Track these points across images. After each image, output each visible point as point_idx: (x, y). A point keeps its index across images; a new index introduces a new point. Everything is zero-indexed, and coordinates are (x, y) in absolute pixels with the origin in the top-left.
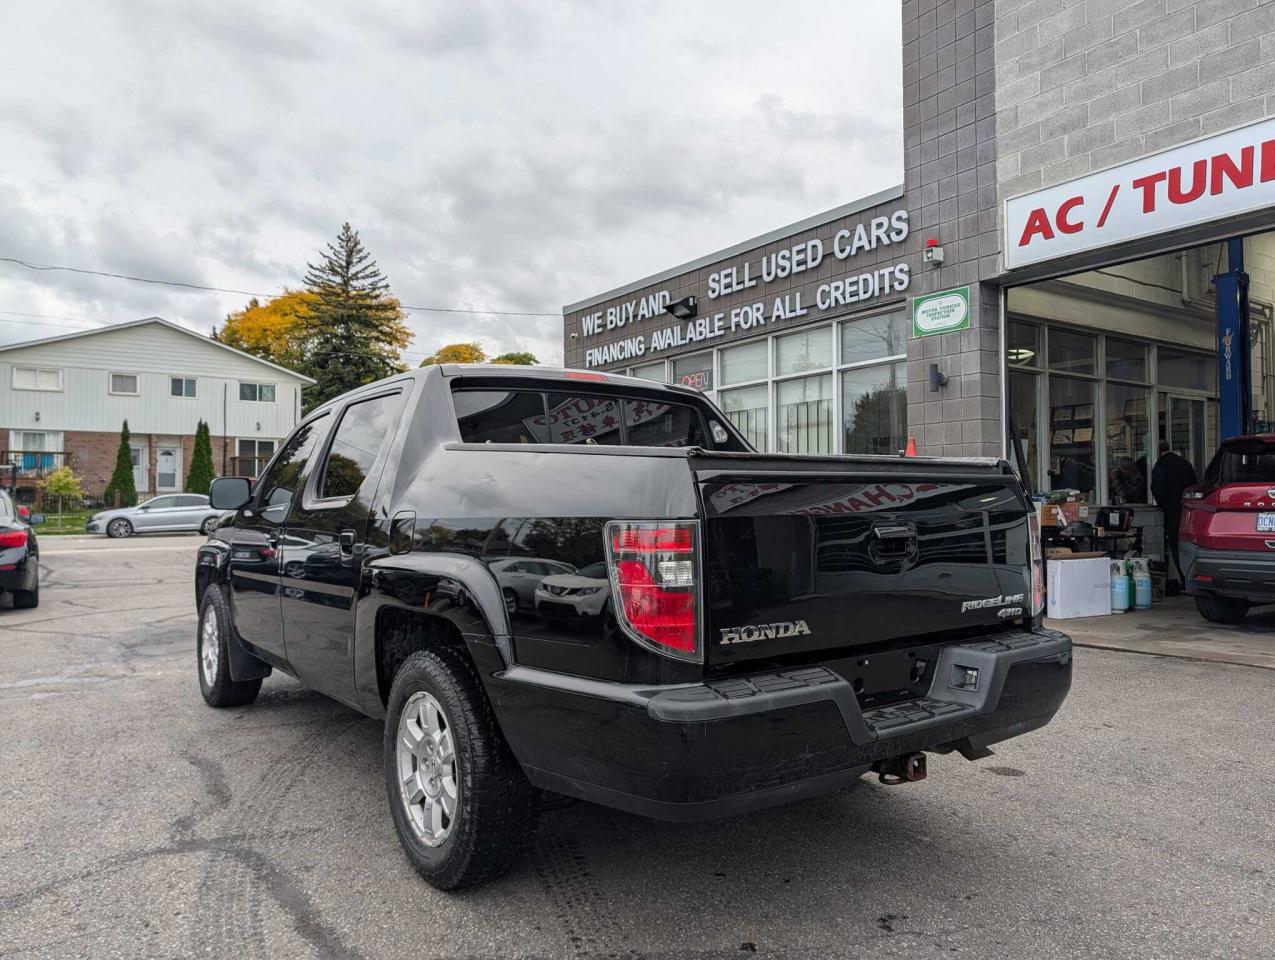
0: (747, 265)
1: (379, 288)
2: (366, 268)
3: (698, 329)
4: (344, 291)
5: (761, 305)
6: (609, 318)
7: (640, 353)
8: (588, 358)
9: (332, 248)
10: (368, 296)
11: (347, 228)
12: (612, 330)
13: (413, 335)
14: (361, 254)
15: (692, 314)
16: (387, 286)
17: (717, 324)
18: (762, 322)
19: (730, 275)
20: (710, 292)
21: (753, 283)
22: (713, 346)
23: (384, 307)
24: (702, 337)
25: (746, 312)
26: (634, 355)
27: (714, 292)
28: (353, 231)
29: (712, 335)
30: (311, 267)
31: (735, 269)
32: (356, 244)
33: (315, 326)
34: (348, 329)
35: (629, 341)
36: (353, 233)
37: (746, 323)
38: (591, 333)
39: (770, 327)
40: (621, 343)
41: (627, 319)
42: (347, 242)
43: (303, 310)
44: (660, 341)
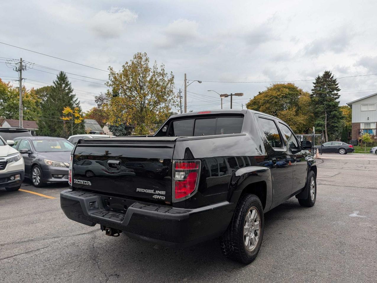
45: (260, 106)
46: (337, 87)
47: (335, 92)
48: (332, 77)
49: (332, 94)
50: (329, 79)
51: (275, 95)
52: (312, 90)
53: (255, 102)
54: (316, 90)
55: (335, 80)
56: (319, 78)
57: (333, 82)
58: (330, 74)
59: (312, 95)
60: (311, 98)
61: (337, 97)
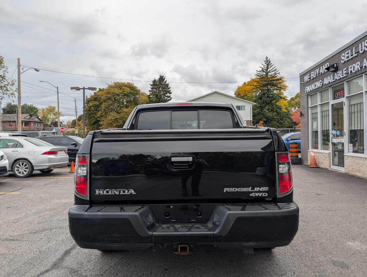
0: (354, 48)
1: (276, 74)
2: (273, 69)
3: (338, 75)
4: (266, 77)
5: (359, 63)
6: (312, 75)
7: (320, 86)
8: (306, 90)
9: (263, 65)
10: (273, 77)
11: (267, 58)
12: (313, 79)
13: (288, 87)
14: (271, 65)
15: (336, 70)
16: (279, 73)
17: (344, 72)
18: (359, 69)
19: (348, 53)
20: (342, 61)
21: (356, 54)
22: (344, 81)
23: (278, 80)
24: (339, 78)
25: (354, 66)
26: (319, 87)
27: (343, 60)
28: (268, 59)
29: (343, 76)
30: (257, 71)
31: (350, 51)
32: (270, 62)
33: (258, 88)
34: (268, 88)
35: (317, 82)
36: (269, 59)
37: (354, 70)
38: (307, 81)
39: (363, 71)
40: (315, 83)
41: (317, 75)
42: (267, 62)
43: (255, 84)
44: (326, 81)
45: (102, 102)
46: (170, 90)
47: (168, 94)
48: (166, 82)
49: (166, 96)
50: (163, 83)
51: (117, 93)
52: (150, 91)
53: (96, 98)
54: (153, 91)
55: (168, 84)
56: (155, 81)
57: (166, 86)
58: (164, 78)
59: (149, 96)
60: (149, 98)
61: (169, 99)
